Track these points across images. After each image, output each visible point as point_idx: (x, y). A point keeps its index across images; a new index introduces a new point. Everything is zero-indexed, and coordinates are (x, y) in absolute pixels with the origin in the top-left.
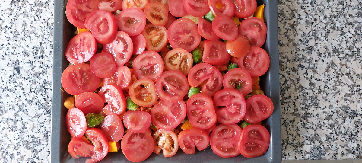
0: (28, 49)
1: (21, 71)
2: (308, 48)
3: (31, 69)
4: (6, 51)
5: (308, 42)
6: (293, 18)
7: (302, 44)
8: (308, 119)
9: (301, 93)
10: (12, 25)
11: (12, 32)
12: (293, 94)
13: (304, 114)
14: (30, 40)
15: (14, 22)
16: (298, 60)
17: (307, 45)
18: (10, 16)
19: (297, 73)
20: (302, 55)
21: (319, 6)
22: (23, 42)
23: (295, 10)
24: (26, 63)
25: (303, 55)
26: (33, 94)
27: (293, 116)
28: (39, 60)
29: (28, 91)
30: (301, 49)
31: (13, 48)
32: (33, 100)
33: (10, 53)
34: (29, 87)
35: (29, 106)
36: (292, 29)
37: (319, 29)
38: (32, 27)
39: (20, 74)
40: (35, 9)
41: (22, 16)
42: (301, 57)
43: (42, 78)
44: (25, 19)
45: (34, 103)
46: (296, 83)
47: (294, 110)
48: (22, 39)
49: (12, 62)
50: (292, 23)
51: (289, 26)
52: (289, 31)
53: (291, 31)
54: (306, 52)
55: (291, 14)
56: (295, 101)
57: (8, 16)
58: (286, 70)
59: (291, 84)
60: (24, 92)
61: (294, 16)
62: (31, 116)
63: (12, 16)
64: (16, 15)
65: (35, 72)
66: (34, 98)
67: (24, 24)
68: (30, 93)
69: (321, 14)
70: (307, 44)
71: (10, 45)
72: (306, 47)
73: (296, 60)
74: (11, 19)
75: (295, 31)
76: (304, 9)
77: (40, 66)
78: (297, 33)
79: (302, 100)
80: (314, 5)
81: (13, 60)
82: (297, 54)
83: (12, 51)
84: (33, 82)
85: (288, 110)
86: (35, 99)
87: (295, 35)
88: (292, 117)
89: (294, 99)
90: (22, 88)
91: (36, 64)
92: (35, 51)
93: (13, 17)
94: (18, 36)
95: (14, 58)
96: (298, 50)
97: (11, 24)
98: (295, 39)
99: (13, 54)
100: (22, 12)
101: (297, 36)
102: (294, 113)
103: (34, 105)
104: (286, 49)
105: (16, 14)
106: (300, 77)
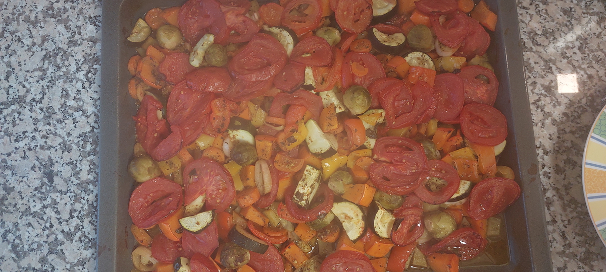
0: (70, 138)
1: (56, 179)
2: (581, 129)
3: (73, 174)
4: (31, 144)
5: (579, 117)
6: (548, 74)
7: (568, 121)
8: (592, 263)
9: (575, 214)
10: (43, 98)
11: (42, 110)
12: (559, 217)
13: (583, 253)
14: (74, 123)
15: (47, 91)
16: (564, 151)
17: (579, 123)
18: (41, 81)
19: (563, 176)
20: (570, 142)
21: (595, 53)
22: (62, 127)
23: (550, 60)
24: (64, 165)
25: (572, 142)
26: (75, 222)
27: (562, 257)
28: (89, 159)
29: (65, 216)
30: (568, 130)
31: (43, 137)
32: (75, 233)
33: (37, 146)
34: (68, 207)
35: (67, 243)
36: (548, 95)
37: (598, 93)
38: (79, 99)
39: (53, 185)
40: (85, 67)
41: (61, 81)
42: (569, 144)
43: (92, 191)
44: (67, 86)
45: (76, 238)
46: (564, 193)
47: (563, 246)
48: (60, 121)
49: (40, 163)
50: (548, 83)
51: (541, 88)
52: (542, 98)
53: (547, 98)
54: (577, 135)
55: (544, 67)
56: (564, 229)
57: (38, 81)
58: (543, 170)
59: (555, 196)
60: (58, 217)
61: (550, 71)
62: (71, 264)
63: (44, 81)
64: (50, 79)
66: (77, 228)
67: (65, 94)
68: (69, 219)
69: (599, 66)
71: (37, 133)
72: (577, 127)
73: (561, 151)
74: (43, 86)
75: (554, 98)
76: (568, 57)
77: (91, 169)
78: (559, 101)
79: (578, 227)
80: (585, 51)
81: (42, 159)
82: (561, 139)
83: (41, 142)
84: (77, 198)
85: (553, 247)
86: (79, 229)
87: (554, 106)
88: (561, 260)
89: (562, 224)
90: (55, 210)
91: (84, 166)
92: (81, 143)
93: (44, 83)
94: (53, 116)
95: (44, 155)
96: (561, 132)
97: (41, 95)
98: (556, 112)
99: (42, 148)
100: (62, 74)
101: (558, 107)
102: (564, 252)
103: (76, 241)
104: (540, 131)
105: (52, 77)
106: (569, 183)
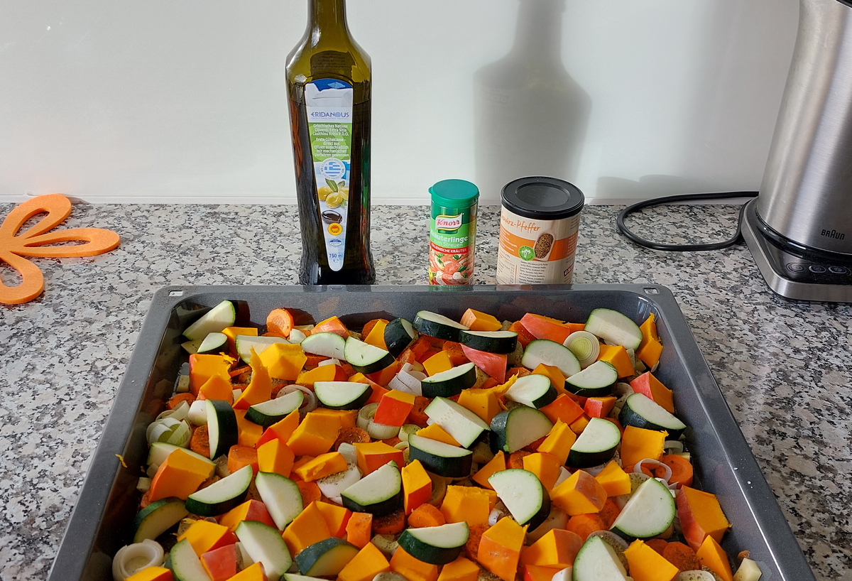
65: (22, 454)
70: (773, 393)
